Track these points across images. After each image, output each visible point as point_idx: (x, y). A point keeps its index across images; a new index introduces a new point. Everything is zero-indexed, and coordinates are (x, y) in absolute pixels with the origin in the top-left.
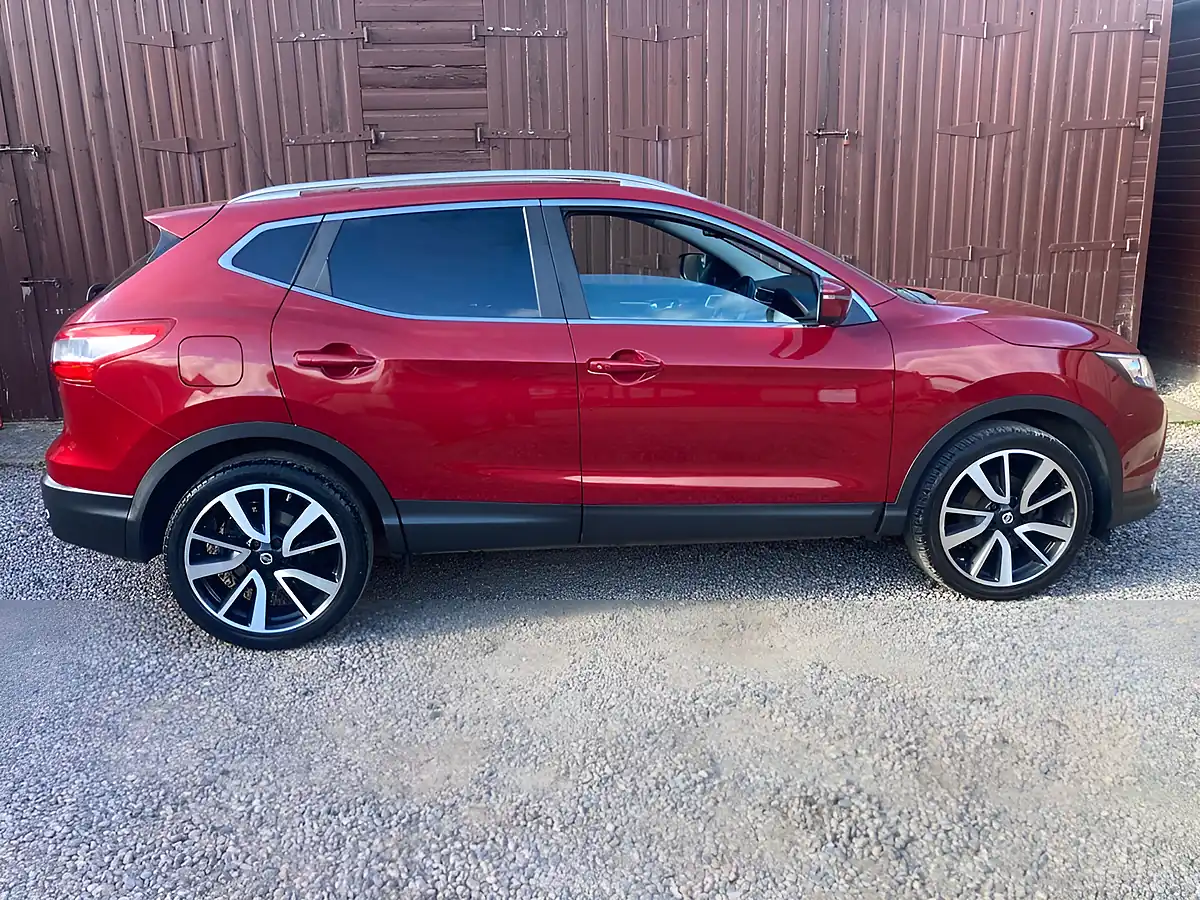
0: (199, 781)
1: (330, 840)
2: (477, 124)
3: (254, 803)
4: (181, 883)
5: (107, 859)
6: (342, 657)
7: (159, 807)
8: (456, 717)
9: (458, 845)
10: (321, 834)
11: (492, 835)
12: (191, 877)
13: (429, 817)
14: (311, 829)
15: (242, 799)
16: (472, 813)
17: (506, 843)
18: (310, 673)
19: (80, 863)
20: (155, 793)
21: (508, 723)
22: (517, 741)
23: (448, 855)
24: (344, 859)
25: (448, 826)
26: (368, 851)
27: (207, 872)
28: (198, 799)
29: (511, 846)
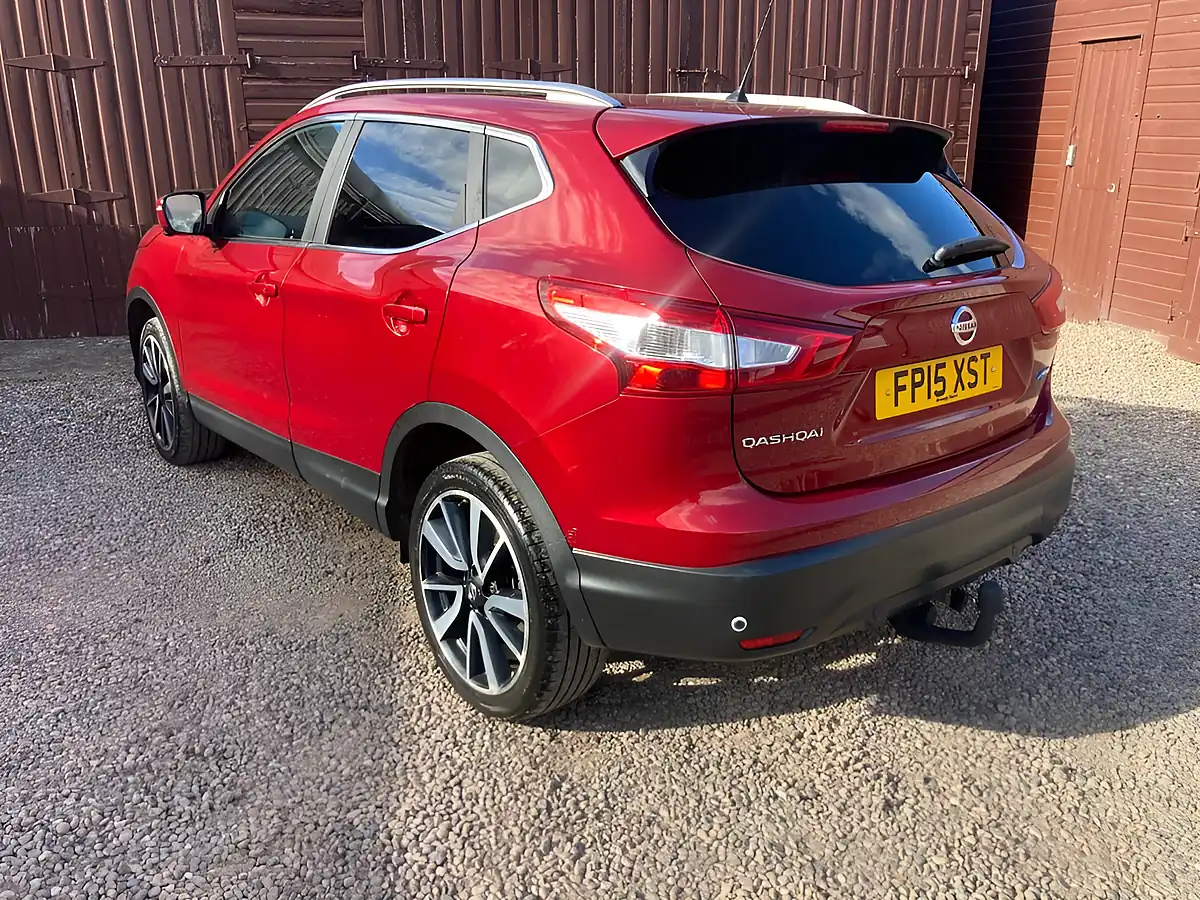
0: (115, 627)
1: (240, 661)
2: (354, 53)
3: (168, 640)
4: (109, 696)
5: (38, 683)
6: (239, 533)
7: (81, 646)
8: (346, 574)
9: (351, 660)
10: (230, 658)
11: (380, 652)
12: (118, 691)
13: (325, 643)
14: (221, 656)
15: (157, 638)
16: (363, 639)
17: (391, 656)
18: (210, 546)
19: (13, 687)
20: (76, 637)
21: (393, 576)
22: (401, 588)
23: (343, 666)
24: (252, 673)
25: (341, 648)
26: (273, 667)
27: (132, 687)
28: (116, 639)
29: (395, 658)
